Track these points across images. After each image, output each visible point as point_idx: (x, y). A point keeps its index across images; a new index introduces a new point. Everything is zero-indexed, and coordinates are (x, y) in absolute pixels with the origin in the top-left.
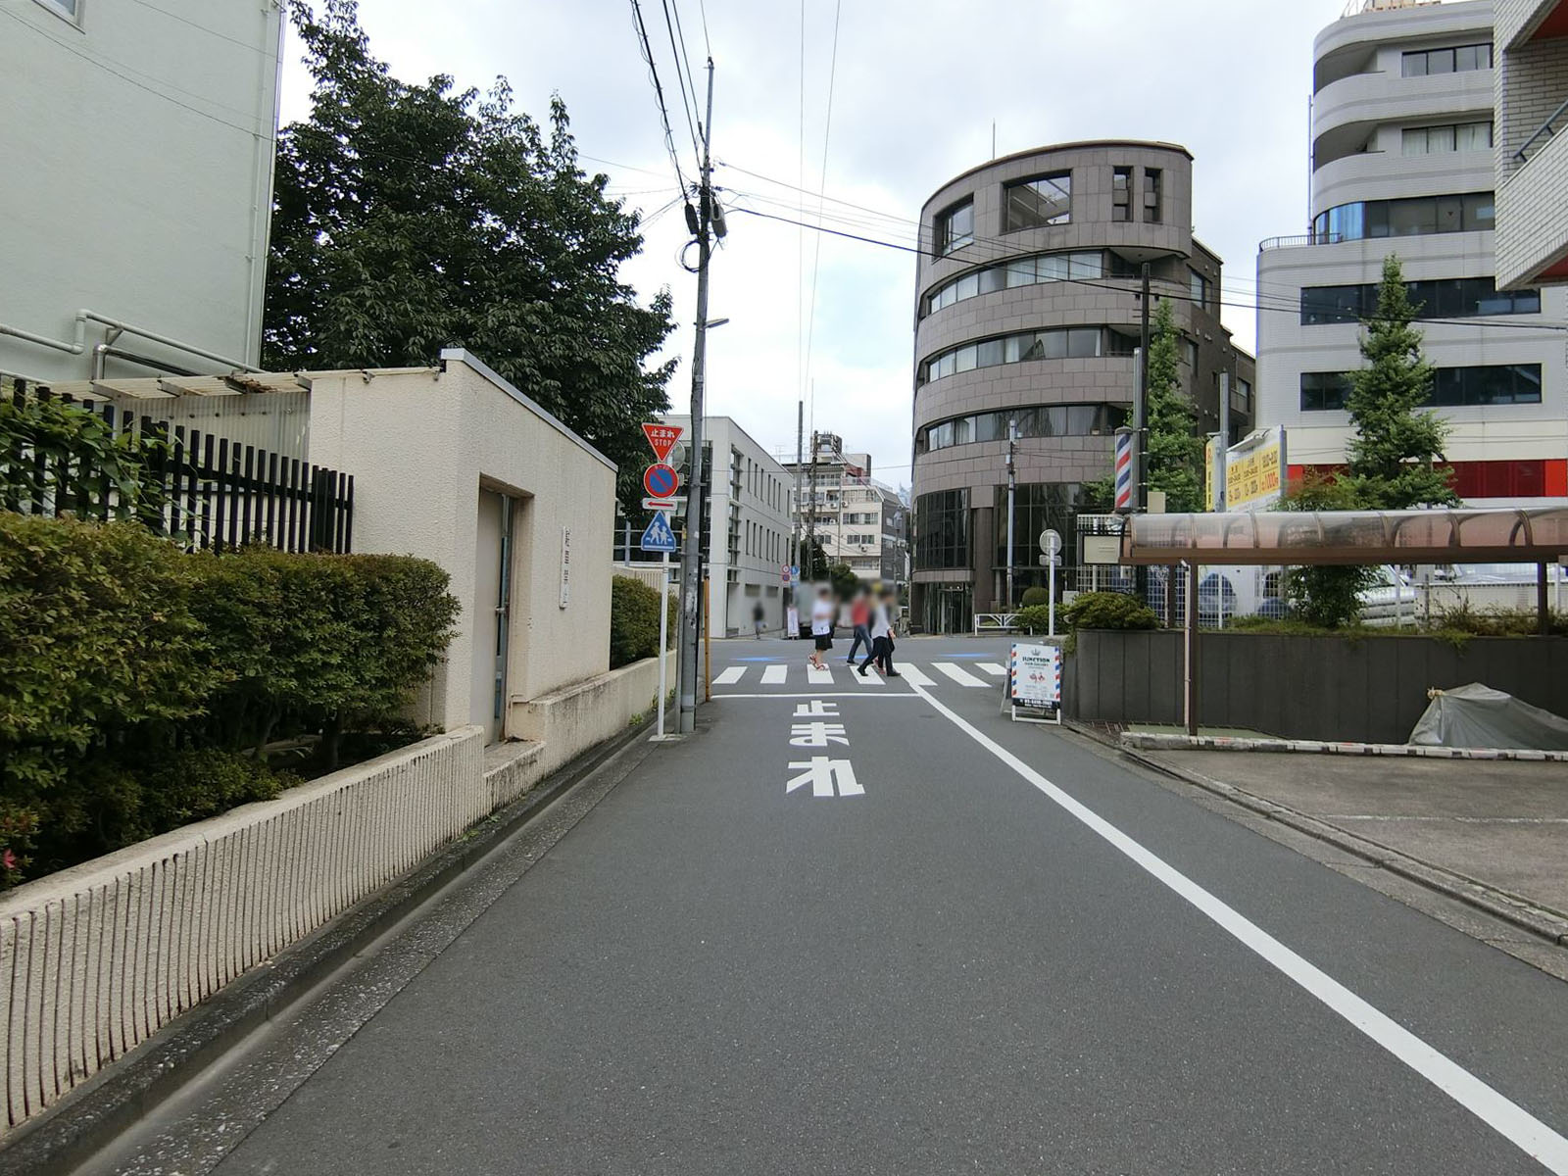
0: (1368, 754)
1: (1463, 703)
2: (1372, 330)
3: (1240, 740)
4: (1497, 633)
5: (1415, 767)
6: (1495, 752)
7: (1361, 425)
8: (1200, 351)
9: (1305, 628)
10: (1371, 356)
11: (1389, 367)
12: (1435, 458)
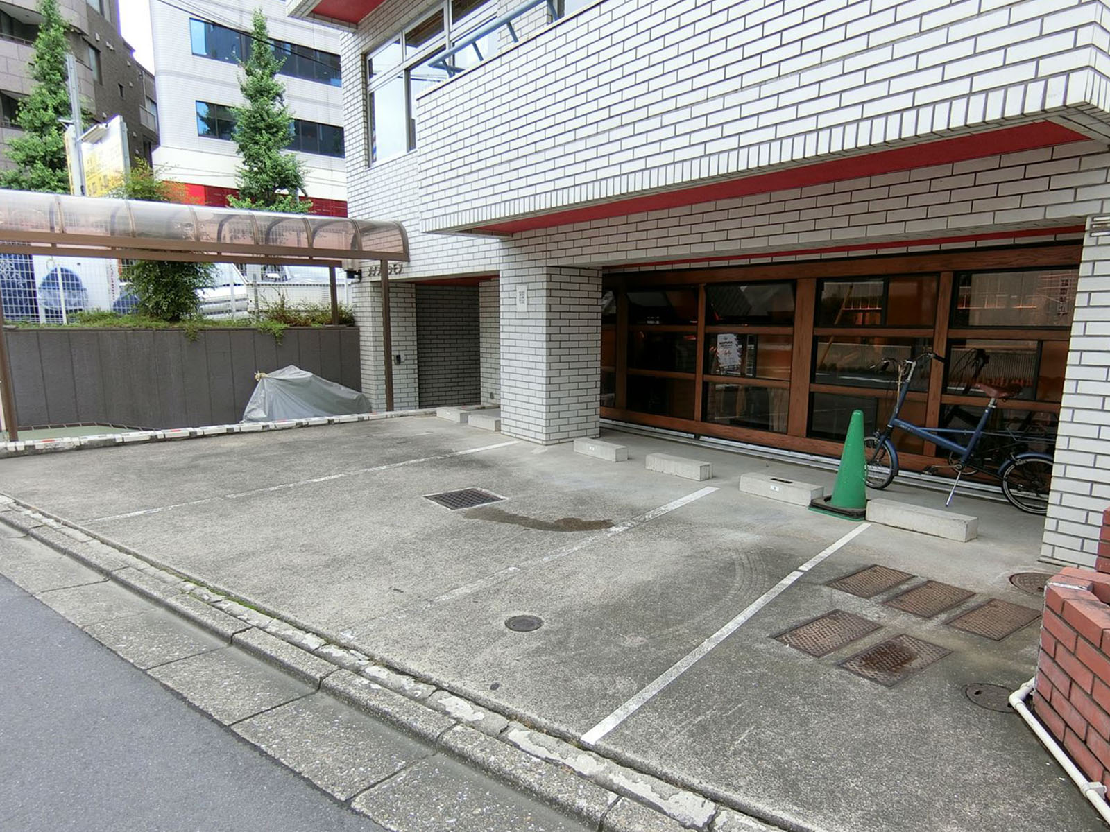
0: (192, 437)
1: (280, 383)
2: (249, 73)
3: (67, 440)
4: (305, 324)
5: (226, 445)
6: (293, 422)
7: (245, 155)
8: (102, 58)
9: (147, 322)
10: (250, 97)
11: (263, 109)
12: (300, 193)
